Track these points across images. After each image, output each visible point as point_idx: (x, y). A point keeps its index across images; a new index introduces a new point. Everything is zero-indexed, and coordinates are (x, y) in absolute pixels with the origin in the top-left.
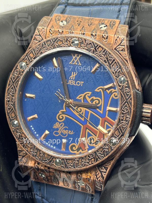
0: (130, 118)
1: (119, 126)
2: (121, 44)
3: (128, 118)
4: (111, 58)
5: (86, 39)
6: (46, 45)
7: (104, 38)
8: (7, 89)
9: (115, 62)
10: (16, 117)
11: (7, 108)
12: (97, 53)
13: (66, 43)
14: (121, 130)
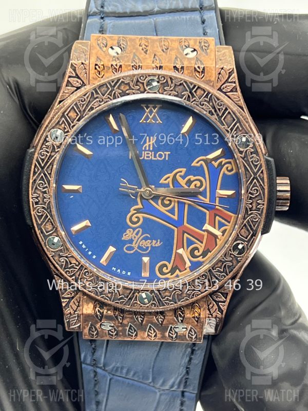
0: (263, 204)
1: (247, 220)
2: (229, 80)
3: (260, 204)
4: (221, 105)
5: (172, 77)
6: (98, 94)
7: (199, 72)
8: (31, 181)
9: (229, 113)
10: (56, 229)
11: (36, 216)
12: (195, 100)
13: (135, 87)
14: (250, 226)
